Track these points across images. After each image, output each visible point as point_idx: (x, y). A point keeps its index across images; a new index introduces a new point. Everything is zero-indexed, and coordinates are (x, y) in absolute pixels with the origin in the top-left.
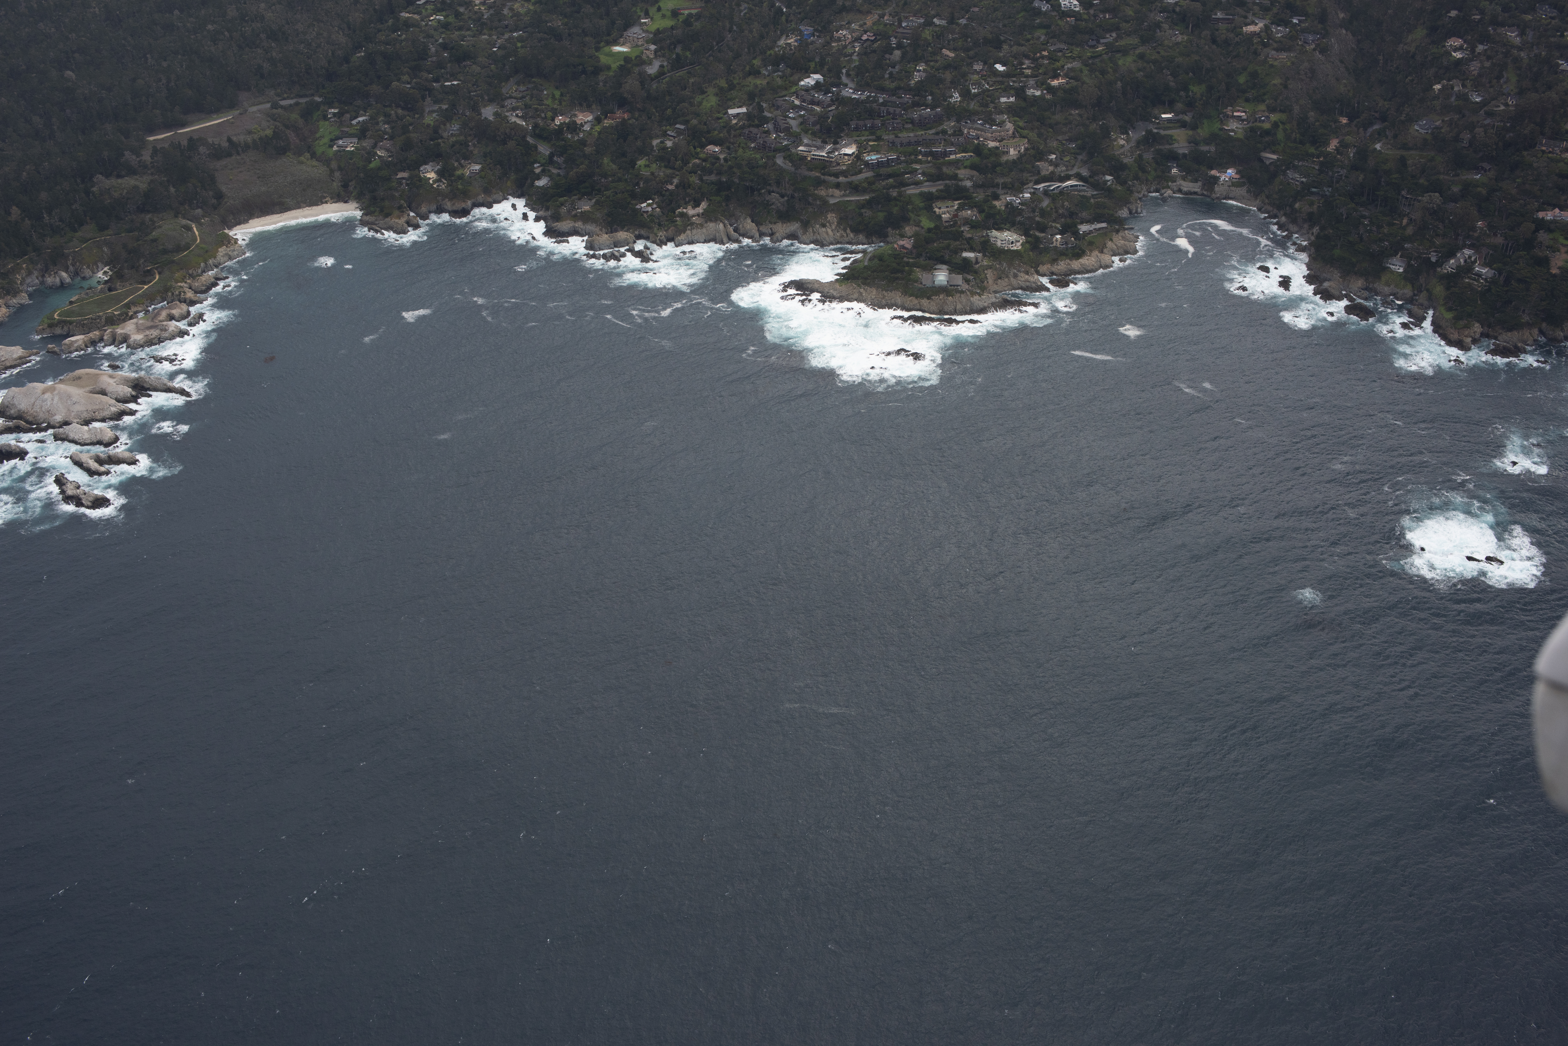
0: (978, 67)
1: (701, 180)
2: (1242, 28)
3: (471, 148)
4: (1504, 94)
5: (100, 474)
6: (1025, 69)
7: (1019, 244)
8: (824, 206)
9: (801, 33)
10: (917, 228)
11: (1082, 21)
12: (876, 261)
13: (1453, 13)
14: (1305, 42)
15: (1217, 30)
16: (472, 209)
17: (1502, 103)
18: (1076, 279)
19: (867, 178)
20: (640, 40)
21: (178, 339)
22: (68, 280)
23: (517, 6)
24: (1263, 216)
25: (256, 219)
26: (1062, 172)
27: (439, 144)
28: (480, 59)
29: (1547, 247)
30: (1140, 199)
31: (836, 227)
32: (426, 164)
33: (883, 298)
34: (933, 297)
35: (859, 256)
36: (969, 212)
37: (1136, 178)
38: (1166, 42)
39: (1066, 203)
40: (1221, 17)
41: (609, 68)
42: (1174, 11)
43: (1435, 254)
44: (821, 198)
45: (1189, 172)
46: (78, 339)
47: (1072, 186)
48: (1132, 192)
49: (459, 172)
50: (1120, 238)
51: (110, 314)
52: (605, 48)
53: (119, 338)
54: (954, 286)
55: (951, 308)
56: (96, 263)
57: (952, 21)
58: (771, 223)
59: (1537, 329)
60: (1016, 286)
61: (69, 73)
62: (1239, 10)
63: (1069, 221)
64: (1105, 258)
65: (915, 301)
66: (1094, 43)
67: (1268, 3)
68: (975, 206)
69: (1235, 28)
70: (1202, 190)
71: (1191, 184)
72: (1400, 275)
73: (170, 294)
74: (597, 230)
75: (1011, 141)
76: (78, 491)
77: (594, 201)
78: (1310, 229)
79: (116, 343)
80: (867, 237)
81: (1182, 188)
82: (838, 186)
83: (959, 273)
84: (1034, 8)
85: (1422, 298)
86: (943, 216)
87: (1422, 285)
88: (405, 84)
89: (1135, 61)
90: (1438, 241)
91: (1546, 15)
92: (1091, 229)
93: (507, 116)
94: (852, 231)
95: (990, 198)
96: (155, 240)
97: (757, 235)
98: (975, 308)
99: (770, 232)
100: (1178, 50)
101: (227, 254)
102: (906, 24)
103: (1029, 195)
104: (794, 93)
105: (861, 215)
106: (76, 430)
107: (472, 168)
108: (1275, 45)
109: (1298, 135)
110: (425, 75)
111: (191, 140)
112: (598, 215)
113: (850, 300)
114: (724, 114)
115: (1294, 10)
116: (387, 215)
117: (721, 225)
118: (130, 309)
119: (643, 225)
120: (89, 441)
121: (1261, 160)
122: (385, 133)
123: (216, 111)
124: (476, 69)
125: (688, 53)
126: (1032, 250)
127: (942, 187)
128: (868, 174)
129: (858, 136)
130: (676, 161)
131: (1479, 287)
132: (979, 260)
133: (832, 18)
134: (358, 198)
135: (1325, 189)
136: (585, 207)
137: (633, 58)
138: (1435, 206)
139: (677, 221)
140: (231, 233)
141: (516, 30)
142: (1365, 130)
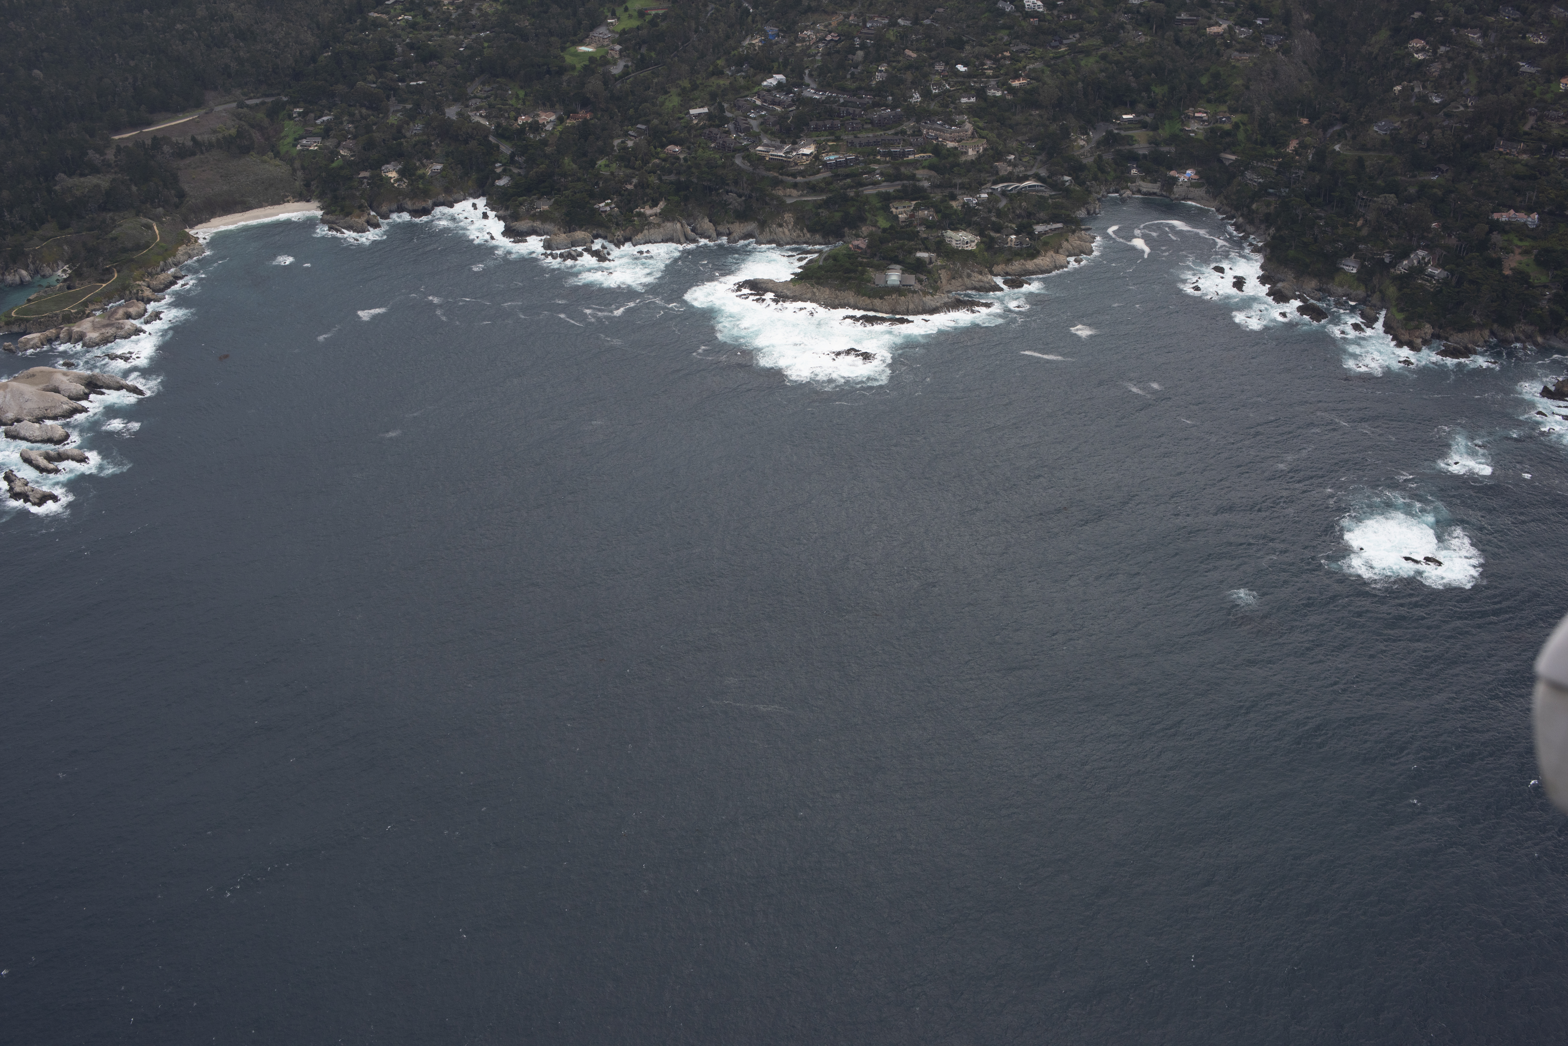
0: (939, 67)
1: (660, 179)
2: (1205, 29)
3: (433, 148)
4: (1464, 96)
5: (49, 471)
6: (987, 69)
7: (973, 244)
8: (781, 206)
9: (765, 33)
10: (874, 229)
11: (1045, 21)
12: (831, 261)
13: (1417, 15)
14: (1268, 43)
15: (1181, 31)
16: (433, 209)
17: (1461, 105)
18: (1030, 279)
19: (824, 178)
20: (606, 40)
21: (133, 337)
22: (28, 278)
23: (485, 6)
24: (1220, 217)
25: (218, 218)
26: (1020, 172)
27: (401, 144)
28: (446, 59)
29: (1501, 248)
30: (1099, 200)
31: (793, 227)
32: (388, 163)
33: (836, 298)
34: (886, 297)
35: (815, 255)
36: (926, 212)
37: (1095, 178)
38: (1129, 43)
39: (1024, 204)
40: (1185, 18)
41: (573, 68)
42: (1138, 12)
43: (1388, 255)
44: (778, 198)
45: (1148, 173)
46: (35, 337)
47: (1030, 187)
48: (1090, 192)
49: (420, 172)
50: (1076, 238)
51: (67, 312)
52: (570, 48)
53: (75, 336)
54: (907, 286)
55: (904, 308)
56: (56, 262)
57: (916, 21)
58: (728, 222)
59: (1488, 330)
60: (970, 286)
61: (36, 72)
62: (1203, 11)
63: (1025, 221)
64: (1061, 258)
65: (868, 301)
66: (1057, 43)
67: (1231, 3)
68: (932, 207)
69: (1198, 29)
70: (1161, 190)
71: (1150, 185)
72: (1354, 276)
73: (128, 292)
74: (556, 229)
75: (971, 141)
76: (26, 488)
77: (553, 200)
78: (1266, 230)
79: (72, 340)
80: (823, 237)
81: (1141, 188)
82: (795, 186)
83: (911, 273)
84: (998, 9)
85: (1375, 299)
86: (900, 216)
87: (1375, 286)
88: (370, 84)
89: (1097, 62)
90: (1392, 242)
91: (1509, 17)
92: (1047, 229)
93: (470, 116)
94: (809, 231)
95: (947, 199)
96: (114, 239)
97: (714, 235)
98: (927, 308)
99: (728, 231)
100: (1141, 51)
101: (186, 253)
102: (870, 25)
103: (986, 196)
104: (756, 93)
105: (818, 214)
106: (28, 428)
107: (433, 168)
108: (1238, 46)
109: (1259, 136)
110: (390, 74)
111: (155, 139)
112: (557, 214)
113: (804, 300)
114: (686, 114)
115: (1257, 11)
116: (348, 214)
117: (679, 225)
118: (88, 307)
119: (601, 225)
120: (40, 439)
121: (1220, 161)
122: (348, 132)
123: (182, 110)
124: (442, 69)
125: (653, 54)
126: (986, 250)
127: (899, 187)
128: (825, 174)
129: (818, 136)
130: (636, 160)
131: (1432, 288)
132: (933, 260)
133: (798, 18)
134: (320, 198)
135: (1282, 190)
136: (544, 206)
137: (598, 58)
138: (1390, 207)
139: (634, 221)
140: (192, 232)
141: (483, 30)
142: (1325, 130)
